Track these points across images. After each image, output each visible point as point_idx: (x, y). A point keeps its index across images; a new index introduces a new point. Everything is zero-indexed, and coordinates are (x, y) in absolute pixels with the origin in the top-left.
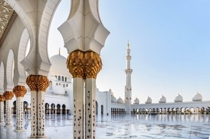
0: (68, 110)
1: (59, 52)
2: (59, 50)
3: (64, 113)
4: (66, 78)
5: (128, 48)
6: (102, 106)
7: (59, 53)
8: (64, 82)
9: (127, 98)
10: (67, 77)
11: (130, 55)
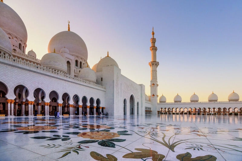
0: (103, 108)
1: (69, 27)
2: (69, 24)
3: (98, 113)
4: (81, 63)
5: (153, 36)
6: (138, 103)
7: (69, 29)
8: (79, 68)
9: (154, 95)
10: (82, 61)
11: (156, 46)
